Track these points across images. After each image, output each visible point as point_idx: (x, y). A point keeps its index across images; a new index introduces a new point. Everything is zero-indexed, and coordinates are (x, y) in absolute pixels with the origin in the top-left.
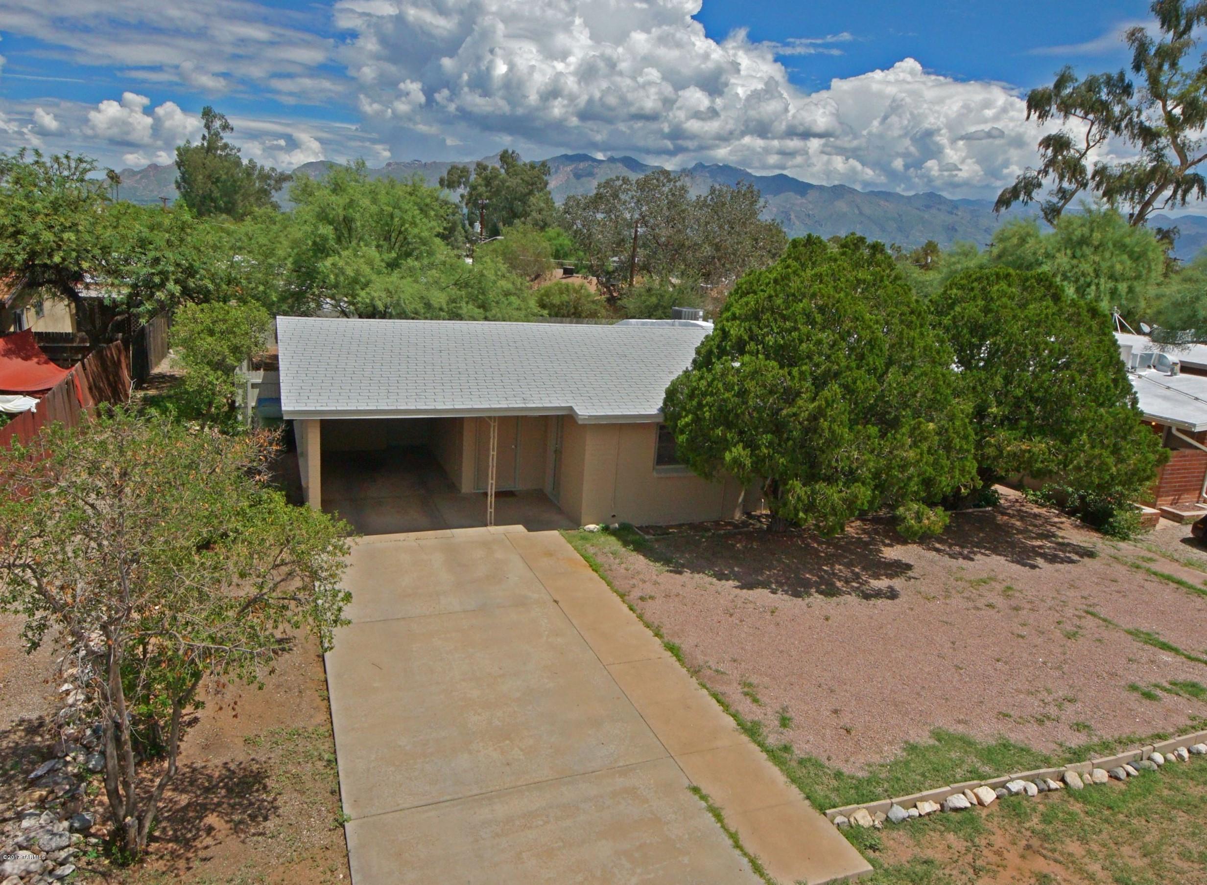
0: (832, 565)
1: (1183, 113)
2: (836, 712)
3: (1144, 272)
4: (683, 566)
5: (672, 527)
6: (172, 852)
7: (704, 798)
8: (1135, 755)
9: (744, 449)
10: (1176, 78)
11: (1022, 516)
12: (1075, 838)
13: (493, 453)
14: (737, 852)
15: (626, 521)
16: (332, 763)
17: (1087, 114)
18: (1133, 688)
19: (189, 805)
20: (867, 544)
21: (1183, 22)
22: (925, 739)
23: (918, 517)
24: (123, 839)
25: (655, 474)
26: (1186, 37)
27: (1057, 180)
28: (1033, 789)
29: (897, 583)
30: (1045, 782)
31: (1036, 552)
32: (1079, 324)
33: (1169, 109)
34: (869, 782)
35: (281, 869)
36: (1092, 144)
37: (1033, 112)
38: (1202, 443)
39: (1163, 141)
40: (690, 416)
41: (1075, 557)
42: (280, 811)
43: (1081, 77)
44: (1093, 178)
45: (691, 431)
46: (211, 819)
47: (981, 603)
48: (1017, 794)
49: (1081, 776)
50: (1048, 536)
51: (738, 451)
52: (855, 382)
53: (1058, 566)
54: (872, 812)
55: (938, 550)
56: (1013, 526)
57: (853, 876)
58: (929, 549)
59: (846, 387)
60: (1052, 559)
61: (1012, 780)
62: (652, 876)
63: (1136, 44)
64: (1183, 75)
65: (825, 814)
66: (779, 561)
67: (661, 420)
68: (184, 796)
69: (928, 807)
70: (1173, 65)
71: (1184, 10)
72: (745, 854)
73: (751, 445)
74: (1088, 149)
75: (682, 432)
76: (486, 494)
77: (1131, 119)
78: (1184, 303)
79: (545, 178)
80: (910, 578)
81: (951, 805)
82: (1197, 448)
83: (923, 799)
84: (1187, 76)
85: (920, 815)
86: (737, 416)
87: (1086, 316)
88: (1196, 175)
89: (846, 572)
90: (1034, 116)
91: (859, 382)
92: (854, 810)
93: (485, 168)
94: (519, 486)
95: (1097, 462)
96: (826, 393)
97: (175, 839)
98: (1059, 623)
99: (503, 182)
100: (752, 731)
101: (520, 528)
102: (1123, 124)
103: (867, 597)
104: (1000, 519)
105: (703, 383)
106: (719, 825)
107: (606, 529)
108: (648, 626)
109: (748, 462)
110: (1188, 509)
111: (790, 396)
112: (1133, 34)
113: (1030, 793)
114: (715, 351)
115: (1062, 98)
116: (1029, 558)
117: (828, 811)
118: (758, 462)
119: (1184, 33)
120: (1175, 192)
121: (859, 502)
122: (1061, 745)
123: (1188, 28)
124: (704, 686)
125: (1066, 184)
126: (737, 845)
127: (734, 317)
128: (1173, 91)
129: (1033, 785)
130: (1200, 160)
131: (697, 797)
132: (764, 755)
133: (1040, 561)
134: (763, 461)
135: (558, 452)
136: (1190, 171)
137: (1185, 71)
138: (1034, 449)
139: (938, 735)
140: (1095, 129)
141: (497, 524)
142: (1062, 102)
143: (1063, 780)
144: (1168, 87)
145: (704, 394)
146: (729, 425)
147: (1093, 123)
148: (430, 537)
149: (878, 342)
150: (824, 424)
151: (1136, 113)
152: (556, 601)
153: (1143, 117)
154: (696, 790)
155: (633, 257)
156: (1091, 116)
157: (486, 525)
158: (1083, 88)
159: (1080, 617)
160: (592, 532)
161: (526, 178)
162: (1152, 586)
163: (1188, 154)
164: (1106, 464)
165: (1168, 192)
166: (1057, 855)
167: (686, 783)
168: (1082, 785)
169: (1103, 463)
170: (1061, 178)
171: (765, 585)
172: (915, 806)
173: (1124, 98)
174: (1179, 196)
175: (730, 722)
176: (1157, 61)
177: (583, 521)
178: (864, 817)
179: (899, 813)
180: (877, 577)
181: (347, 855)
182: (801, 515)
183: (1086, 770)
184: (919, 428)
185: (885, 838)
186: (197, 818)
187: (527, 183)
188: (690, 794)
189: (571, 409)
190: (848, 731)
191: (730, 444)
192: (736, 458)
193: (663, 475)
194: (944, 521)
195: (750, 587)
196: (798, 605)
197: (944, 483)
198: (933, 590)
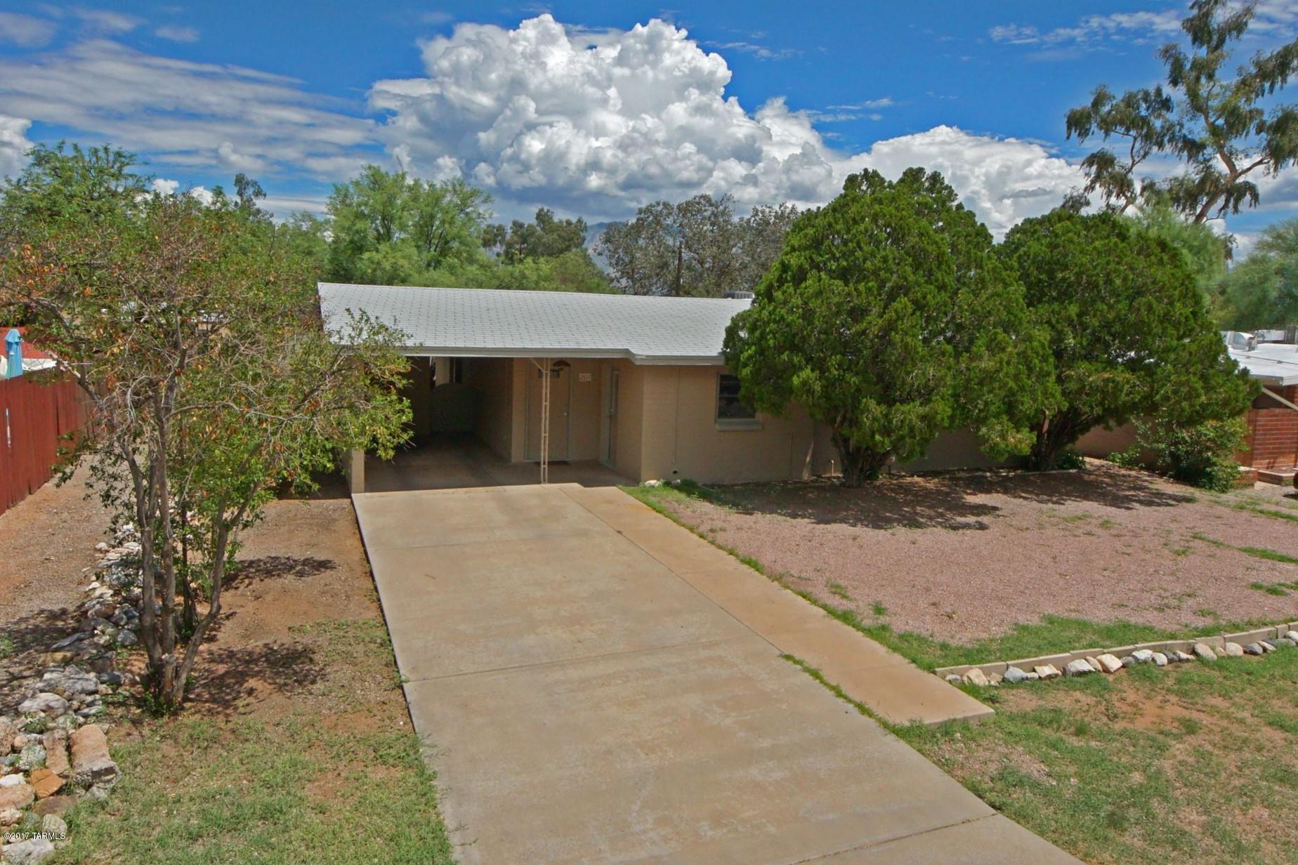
0: (914, 507)
1: (1226, 121)
2: (934, 604)
3: (1206, 265)
4: (753, 509)
5: (737, 485)
6: (209, 710)
7: (796, 662)
8: (1269, 633)
9: (812, 370)
10: (1217, 90)
11: (1111, 476)
12: (1216, 695)
13: (546, 404)
14: (841, 700)
15: (688, 478)
16: (387, 643)
17: (1128, 130)
18: (1256, 586)
19: (227, 673)
20: (947, 494)
21: (1215, 37)
22: (1035, 621)
23: (1003, 436)
24: (158, 685)
25: (718, 427)
26: (1219, 51)
27: (1105, 197)
28: (1162, 659)
29: (985, 519)
30: (1174, 654)
31: (1128, 499)
32: (1148, 256)
33: (1212, 120)
34: (978, 651)
35: (334, 717)
36: (1137, 159)
37: (1073, 131)
38: (1293, 402)
39: (1209, 151)
40: (753, 348)
41: (1173, 503)
42: (328, 677)
43: (1118, 94)
44: (1142, 194)
45: (754, 364)
46: (252, 683)
47: (1079, 532)
48: (1145, 662)
49: (1213, 649)
50: (1141, 488)
51: (807, 373)
52: (924, 298)
53: (1154, 508)
54: (987, 673)
55: (1025, 498)
56: (1102, 482)
57: (973, 717)
58: (1015, 497)
59: (915, 302)
60: (1149, 503)
61: (1136, 649)
62: (749, 717)
63: (1171, 61)
64: (1222, 87)
65: (934, 673)
66: (856, 504)
67: (721, 363)
68: (220, 666)
69: (1047, 670)
70: (1210, 77)
71: (1216, 26)
72: (850, 701)
73: (820, 366)
74: (1133, 165)
75: (745, 365)
76: (538, 464)
77: (1173, 133)
78: (1253, 285)
79: (582, 234)
80: (999, 516)
81: (1073, 669)
82: (1287, 407)
83: (1041, 663)
84: (1226, 88)
85: (1040, 678)
86: (804, 339)
87: (1154, 247)
88: (1246, 183)
89: (928, 512)
90: (1074, 134)
91: (929, 296)
92: (968, 670)
93: (521, 226)
94: (572, 457)
95: (1185, 390)
96: (896, 305)
97: (214, 701)
98: (1165, 545)
99: (539, 238)
100: (846, 617)
101: (576, 485)
102: (1166, 139)
103: (955, 528)
104: (1086, 477)
105: (765, 313)
106: (818, 681)
107: (667, 484)
108: (720, 547)
109: (817, 387)
110: (1285, 471)
111: (857, 314)
112: (1167, 51)
113: (1159, 663)
114: (776, 284)
115: (1101, 117)
116: (1123, 502)
117: (937, 669)
118: (830, 385)
119: (1217, 47)
120: (1227, 201)
121: (939, 417)
122: (1186, 626)
123: (1221, 41)
124: (788, 587)
125: (1113, 200)
126: (839, 694)
127: (793, 249)
128: (1214, 103)
129: (1162, 655)
130: (1249, 169)
131: (790, 663)
132: (860, 634)
133: (1137, 505)
134: (833, 384)
135: (613, 418)
136: (1240, 180)
137: (1224, 83)
138: (1118, 379)
139: (1051, 620)
140: (1138, 145)
141: (550, 481)
142: (1103, 120)
143: (1194, 652)
144: (1208, 99)
145: (767, 323)
146: (794, 348)
147: (1135, 139)
148: (481, 491)
149: (946, 258)
150: (896, 337)
151: (1178, 128)
152: (619, 532)
153: (1184, 131)
154: (788, 657)
155: (678, 278)
156: (1133, 133)
157: (539, 483)
158: (1122, 105)
159: (1188, 541)
160: (653, 487)
161: (563, 234)
162: (1262, 520)
163: (1236, 163)
164: (1196, 390)
165: (1221, 201)
166: (1199, 707)
167: (778, 653)
168: (1215, 657)
169: (1193, 389)
170: (1109, 195)
171: (843, 521)
172: (1034, 671)
173: (1164, 112)
174: (1231, 205)
175: (822, 612)
176: (1194, 74)
177: (643, 477)
178: (978, 676)
179: (1016, 673)
180: (963, 515)
181: (408, 708)
182: (878, 437)
183: (1217, 644)
184: (996, 338)
185: (1003, 694)
186: (236, 683)
187: (564, 239)
188: (783, 661)
189: (627, 351)
190: (950, 617)
191: (797, 369)
192: (804, 383)
193: (726, 428)
194: (1031, 438)
195: (828, 522)
196: (881, 534)
197: (1027, 405)
198: (1025, 525)
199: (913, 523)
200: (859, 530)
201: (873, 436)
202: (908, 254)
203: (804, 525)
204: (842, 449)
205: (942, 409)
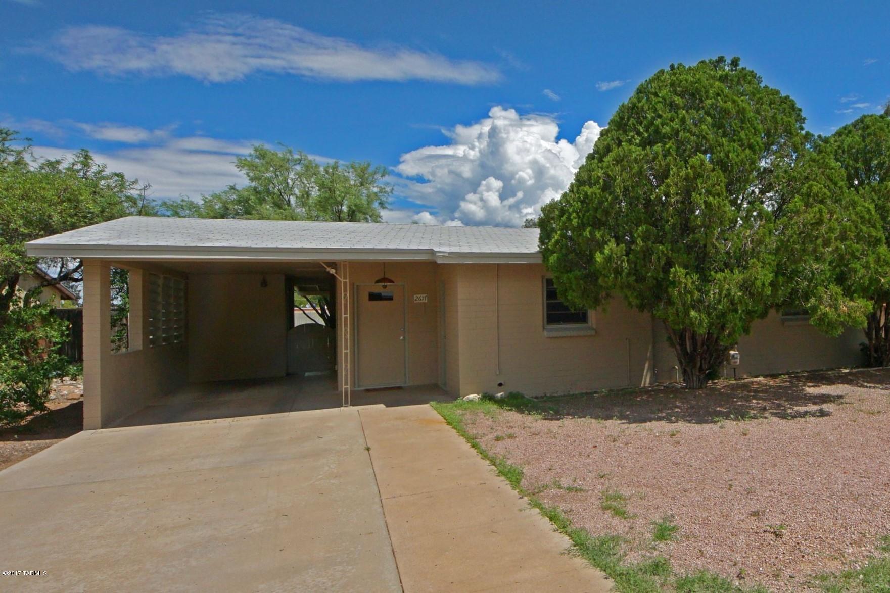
0: (749, 401)
2: (756, 514)
4: (566, 414)
9: (617, 244)
15: (514, 390)
23: (834, 305)
25: (546, 334)
51: (611, 246)
52: (728, 156)
89: (764, 404)
94: (409, 382)
101: (381, 406)
103: (793, 417)
107: (488, 397)
109: (624, 262)
124: (538, 506)
146: (597, 224)
152: (368, 449)
157: (340, 406)
160: (472, 401)
177: (461, 393)
189: (432, 252)
190: (778, 535)
191: (600, 246)
192: (609, 259)
193: (555, 334)
194: (866, 306)
195: (645, 421)
196: (707, 428)
197: (860, 273)
198: (876, 408)
199: (741, 414)
200: (681, 426)
201: (687, 313)
202: (708, 113)
203: (614, 426)
204: (678, 347)
205: (763, 275)
